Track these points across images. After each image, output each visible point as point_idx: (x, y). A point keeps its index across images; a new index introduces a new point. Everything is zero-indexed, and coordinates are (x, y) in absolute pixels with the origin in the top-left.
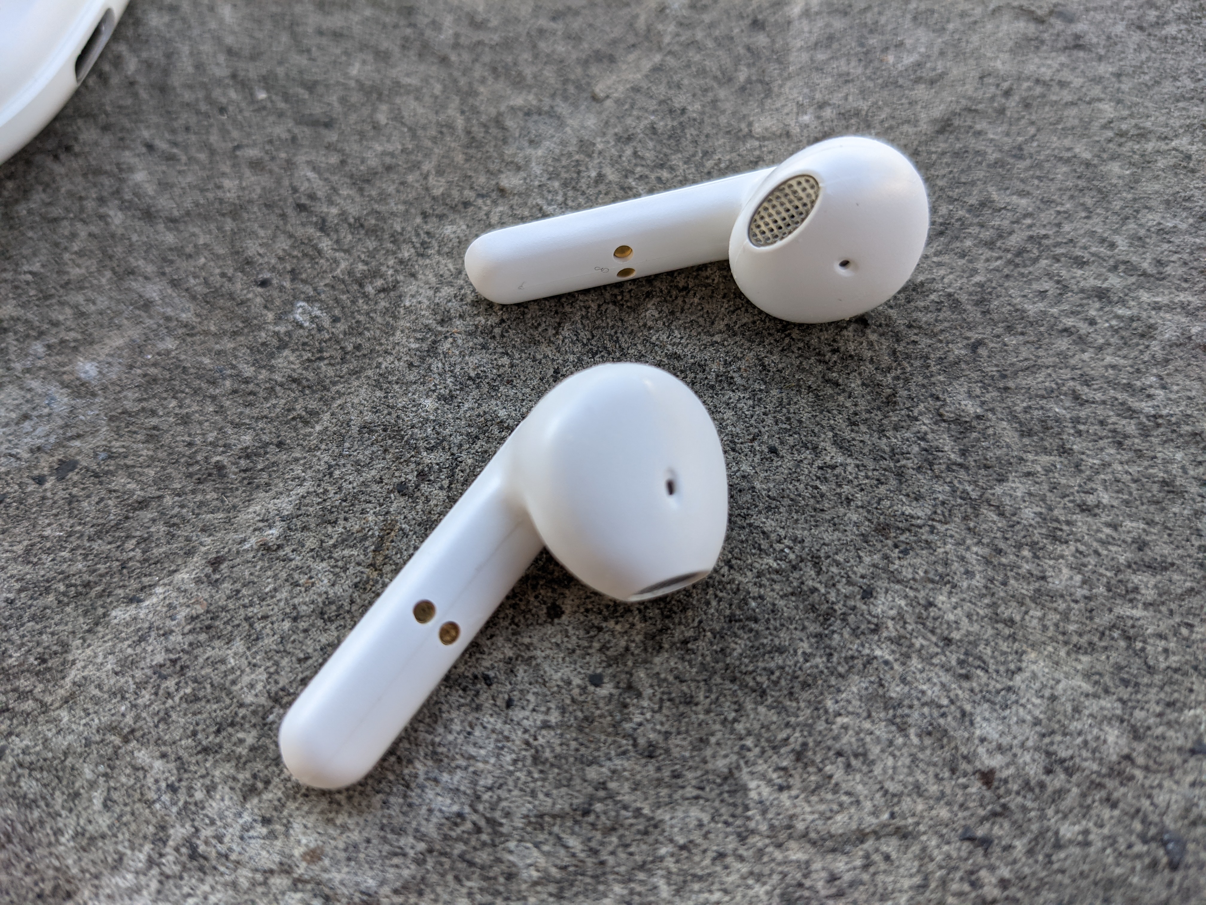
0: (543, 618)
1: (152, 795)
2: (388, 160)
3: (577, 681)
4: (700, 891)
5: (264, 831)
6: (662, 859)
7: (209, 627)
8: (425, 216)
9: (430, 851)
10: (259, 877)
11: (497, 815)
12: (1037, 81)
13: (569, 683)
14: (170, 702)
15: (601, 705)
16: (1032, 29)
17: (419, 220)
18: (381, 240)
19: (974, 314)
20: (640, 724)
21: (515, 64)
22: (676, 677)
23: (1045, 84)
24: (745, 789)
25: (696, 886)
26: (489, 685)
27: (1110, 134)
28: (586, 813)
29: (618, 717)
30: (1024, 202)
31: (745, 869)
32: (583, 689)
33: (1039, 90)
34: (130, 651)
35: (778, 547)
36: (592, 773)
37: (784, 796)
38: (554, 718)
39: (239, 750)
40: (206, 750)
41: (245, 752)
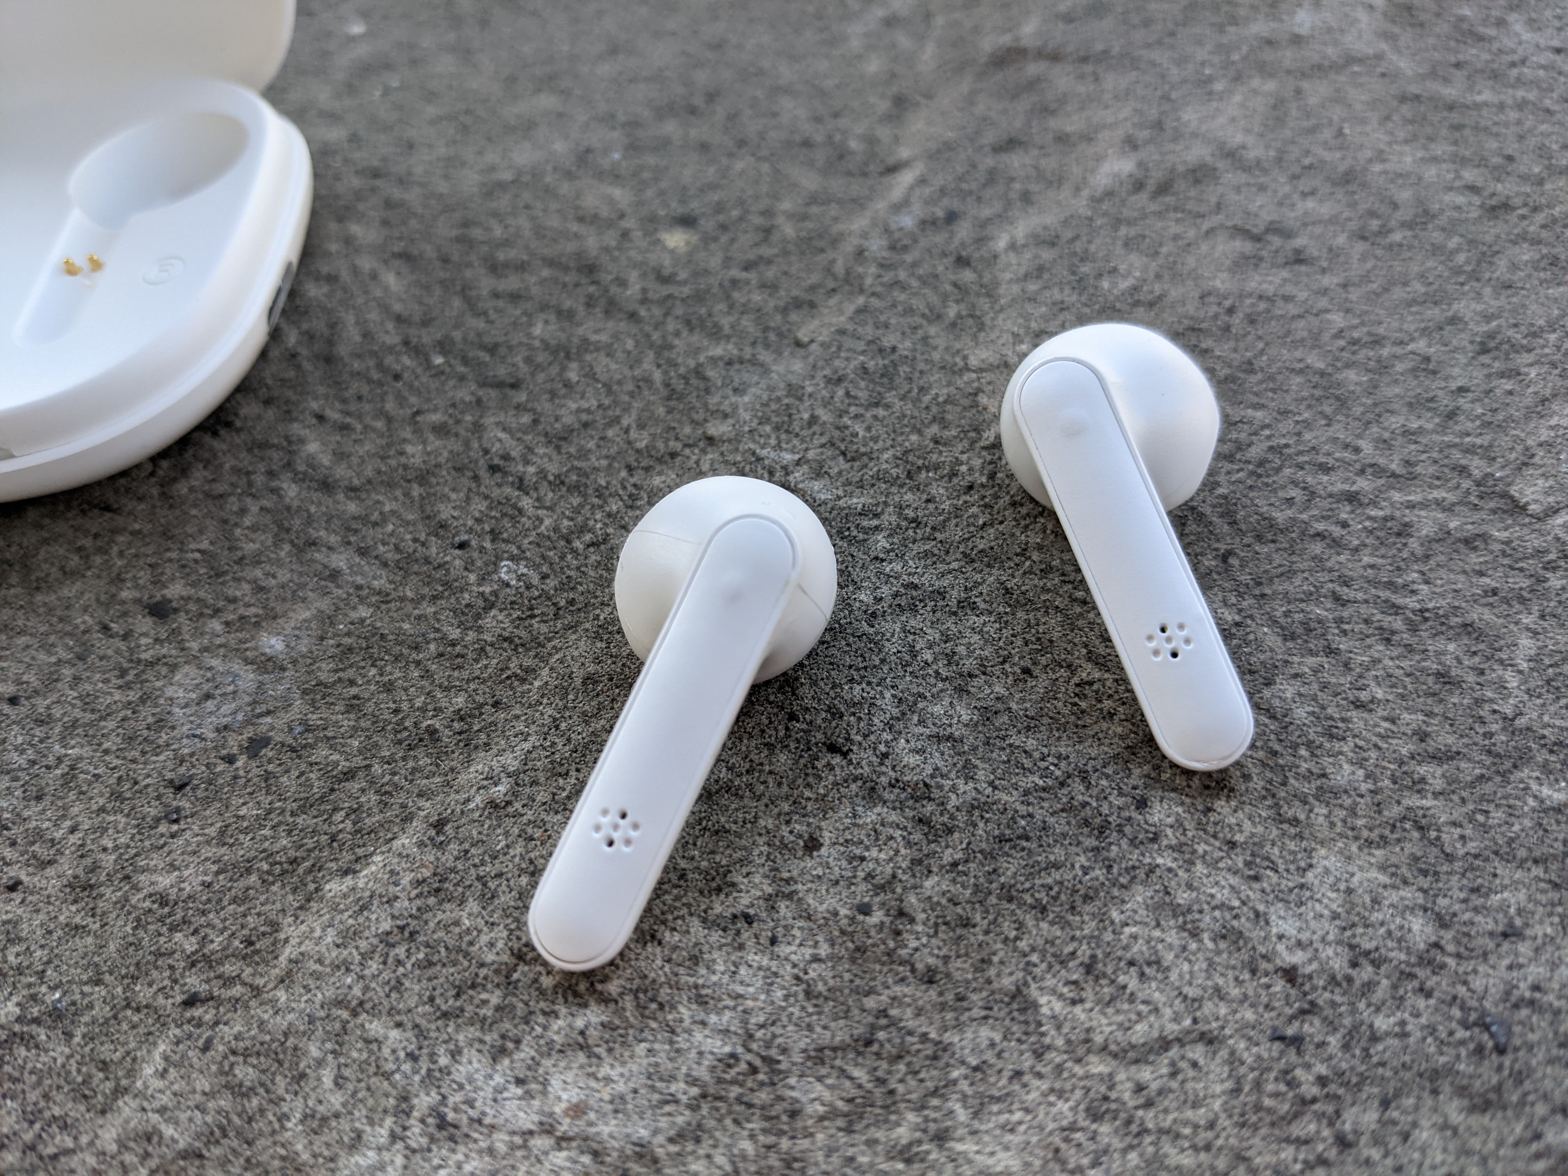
0: (800, 853)
1: (390, 1066)
2: (584, 417)
3: (843, 912)
4: (1000, 1113)
5: (519, 1091)
6: (955, 1082)
7: (438, 890)
8: (630, 469)
9: (704, 1096)
10: (518, 1140)
11: (773, 1053)
12: (1261, 297)
13: (836, 914)
14: (401, 970)
15: (873, 933)
16: (1248, 247)
17: (624, 474)
18: (585, 496)
19: (1222, 526)
20: (916, 949)
21: (710, 315)
22: (950, 900)
23: (1268, 299)
24: (1036, 1006)
25: (995, 1108)
26: (750, 923)
27: (1342, 343)
28: (869, 1043)
29: (892, 944)
30: (1259, 414)
31: (1045, 1086)
32: (852, 919)
33: (1262, 306)
34: (351, 921)
35: (1043, 764)
36: (870, 1003)
37: (1078, 1009)
38: (824, 950)
39: (483, 1012)
40: (445, 1015)
41: (489, 1013)
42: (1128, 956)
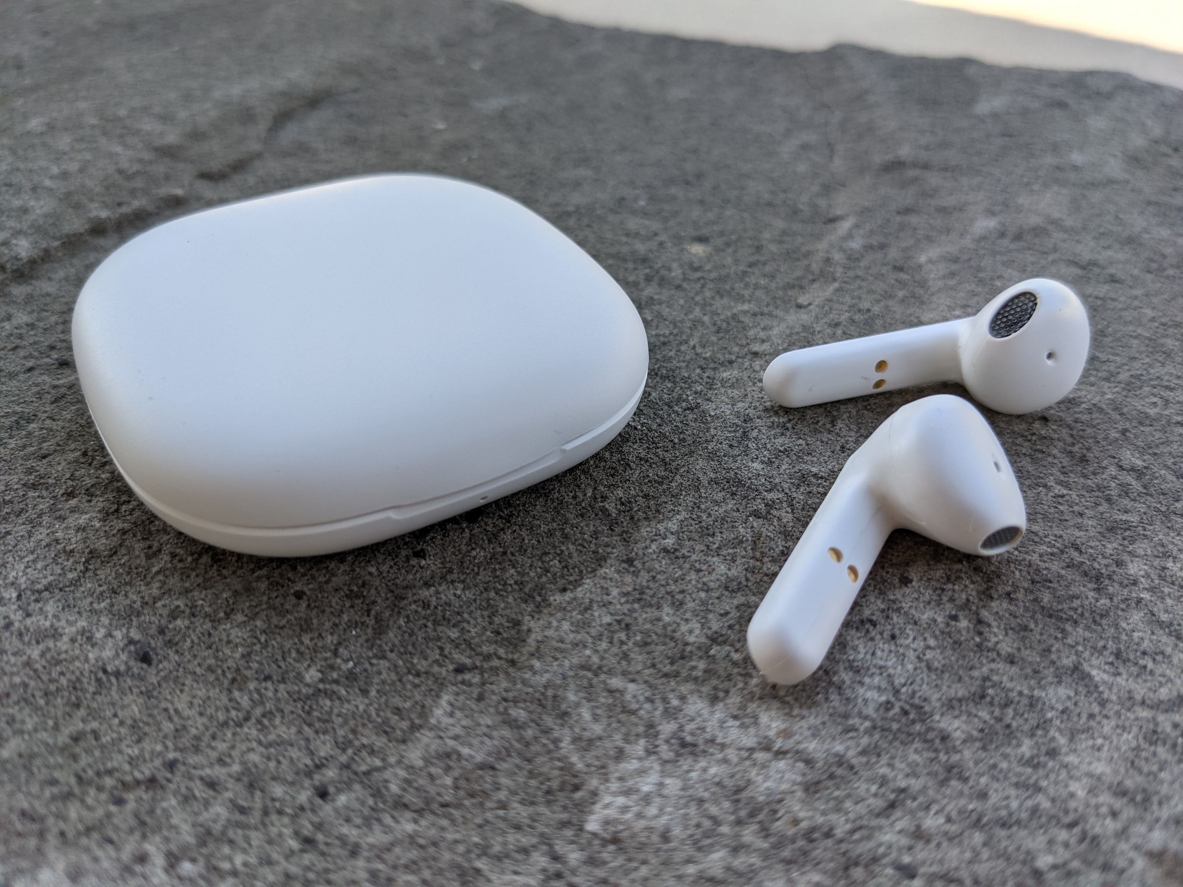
0: (897, 585)
1: (634, 706)
3: (940, 619)
4: (1086, 739)
5: (737, 723)
6: (1051, 720)
7: (640, 600)
9: (874, 727)
10: (745, 754)
11: (916, 701)
12: (1097, 298)
13: (934, 621)
14: (625, 648)
15: (964, 633)
16: (1079, 272)
19: (1116, 416)
20: (997, 643)
21: (733, 289)
22: (1011, 614)
23: (1101, 299)
24: (1089, 676)
25: (1083, 736)
26: (875, 625)
27: (1156, 324)
28: (983, 697)
29: (978, 639)
30: (1118, 359)
31: (1113, 723)
32: (947, 624)
33: (1099, 302)
34: (580, 617)
35: (1047, 540)
36: (976, 673)
37: (1119, 679)
38: (932, 642)
39: (694, 673)
40: (666, 675)
41: (700, 674)
42: (1142, 648)
